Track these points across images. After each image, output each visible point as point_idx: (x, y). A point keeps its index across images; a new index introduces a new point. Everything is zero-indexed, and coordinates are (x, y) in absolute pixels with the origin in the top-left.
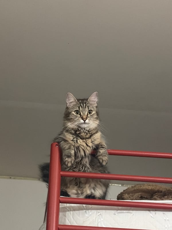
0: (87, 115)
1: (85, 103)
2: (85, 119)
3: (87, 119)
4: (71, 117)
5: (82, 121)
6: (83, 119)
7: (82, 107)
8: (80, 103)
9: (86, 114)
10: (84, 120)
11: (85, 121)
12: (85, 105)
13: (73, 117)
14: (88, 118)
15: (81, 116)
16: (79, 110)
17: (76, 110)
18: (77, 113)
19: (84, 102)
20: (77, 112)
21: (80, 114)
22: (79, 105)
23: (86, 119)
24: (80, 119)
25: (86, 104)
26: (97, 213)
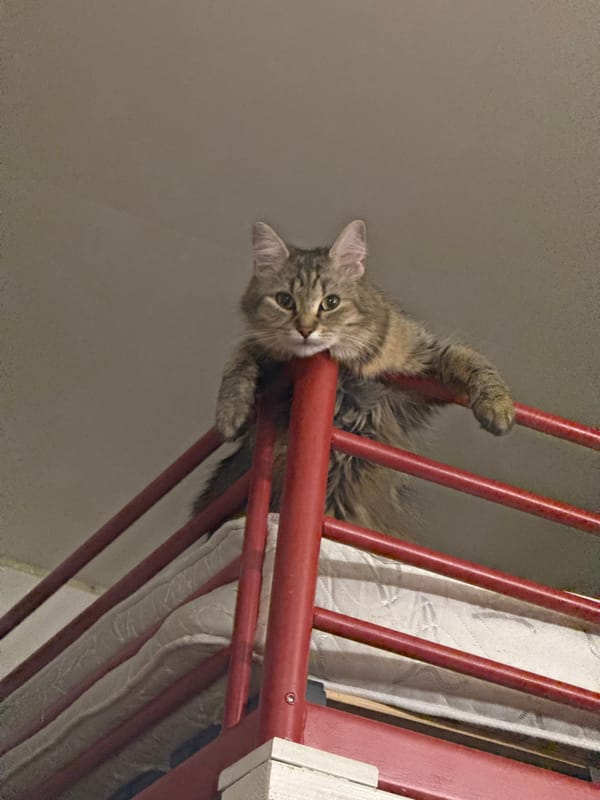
0: (318, 315)
1: (318, 268)
2: (306, 331)
3: (314, 328)
4: (262, 314)
5: (296, 335)
6: (299, 327)
7: (302, 285)
8: (300, 266)
9: (315, 309)
10: (302, 333)
11: (306, 336)
12: (314, 275)
13: (268, 314)
14: (321, 327)
15: (296, 318)
16: (289, 292)
17: (279, 290)
18: (284, 304)
19: (315, 265)
20: (285, 299)
21: (294, 308)
22: (294, 275)
23: (309, 330)
24: (290, 326)
25: (317, 271)
26: (420, 599)
